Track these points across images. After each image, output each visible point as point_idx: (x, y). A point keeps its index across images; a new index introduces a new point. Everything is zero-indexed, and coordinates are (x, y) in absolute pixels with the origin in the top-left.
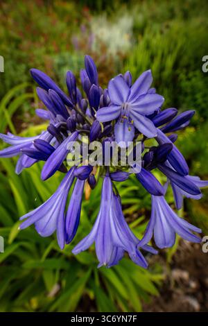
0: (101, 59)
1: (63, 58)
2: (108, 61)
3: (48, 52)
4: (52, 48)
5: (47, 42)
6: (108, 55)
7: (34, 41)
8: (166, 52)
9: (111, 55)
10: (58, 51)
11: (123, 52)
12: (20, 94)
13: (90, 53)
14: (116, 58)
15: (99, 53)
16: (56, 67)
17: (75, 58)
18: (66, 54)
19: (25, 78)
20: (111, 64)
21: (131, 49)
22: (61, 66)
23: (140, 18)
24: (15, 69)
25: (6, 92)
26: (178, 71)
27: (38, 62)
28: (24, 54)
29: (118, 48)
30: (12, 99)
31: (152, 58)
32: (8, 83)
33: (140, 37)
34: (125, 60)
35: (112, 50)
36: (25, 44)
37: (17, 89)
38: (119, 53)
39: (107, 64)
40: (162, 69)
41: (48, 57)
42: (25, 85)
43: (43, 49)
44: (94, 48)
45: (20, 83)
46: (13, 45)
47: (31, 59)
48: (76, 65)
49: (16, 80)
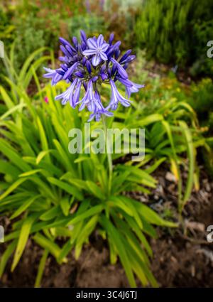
0: (113, 18)
1: (77, 21)
2: (120, 19)
3: (63, 17)
4: (66, 13)
5: (61, 8)
6: (119, 14)
7: (50, 8)
8: (179, 5)
9: (122, 13)
10: (72, 15)
11: (135, 9)
12: (38, 57)
13: (101, 14)
14: (128, 15)
15: (111, 12)
16: (70, 30)
17: (87, 20)
18: (79, 17)
19: (42, 42)
20: (122, 22)
21: (143, 5)
22: (74, 28)
24: (34, 35)
25: (26, 57)
26: (193, 22)
27: (54, 27)
28: (42, 21)
29: (129, 5)
30: (32, 62)
31: (164, 11)
32: (28, 48)
34: (137, 16)
35: (124, 9)
36: (42, 12)
37: (36, 53)
38: (130, 10)
39: (118, 22)
40: (175, 22)
41: (62, 22)
42: (43, 49)
43: (58, 15)
44: (106, 8)
45: (39, 47)
46: (32, 14)
47: (47, 25)
48: (88, 26)
49: (35, 45)
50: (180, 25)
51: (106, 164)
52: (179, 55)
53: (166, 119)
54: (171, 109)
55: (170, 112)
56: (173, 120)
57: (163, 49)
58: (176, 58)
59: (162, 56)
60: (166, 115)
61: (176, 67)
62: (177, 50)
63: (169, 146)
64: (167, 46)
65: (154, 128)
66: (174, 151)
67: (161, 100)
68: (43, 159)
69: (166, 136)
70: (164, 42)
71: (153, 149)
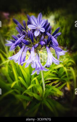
21: (55, 26)
23: (57, 15)
26: (72, 31)
31: (62, 28)
33: (57, 22)
40: (66, 31)
50: (68, 33)
51: (42, 85)
52: (67, 43)
53: (65, 66)
54: (66, 62)
55: (66, 63)
56: (67, 67)
57: (62, 40)
58: (66, 44)
59: (61, 43)
60: (64, 65)
61: (67, 47)
62: (67, 41)
63: (66, 77)
64: (63, 40)
65: (60, 70)
66: (68, 78)
67: (62, 59)
68: (16, 84)
69: (65, 73)
70: (62, 38)
71: (60, 78)
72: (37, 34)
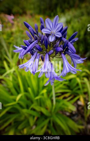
8: (81, 29)
26: (86, 36)
50: (81, 37)
55: (79, 74)
58: (79, 51)
63: (79, 89)
65: (72, 81)
66: (82, 91)
68: (21, 97)
69: (78, 85)
71: (72, 90)
72: (51, 39)
